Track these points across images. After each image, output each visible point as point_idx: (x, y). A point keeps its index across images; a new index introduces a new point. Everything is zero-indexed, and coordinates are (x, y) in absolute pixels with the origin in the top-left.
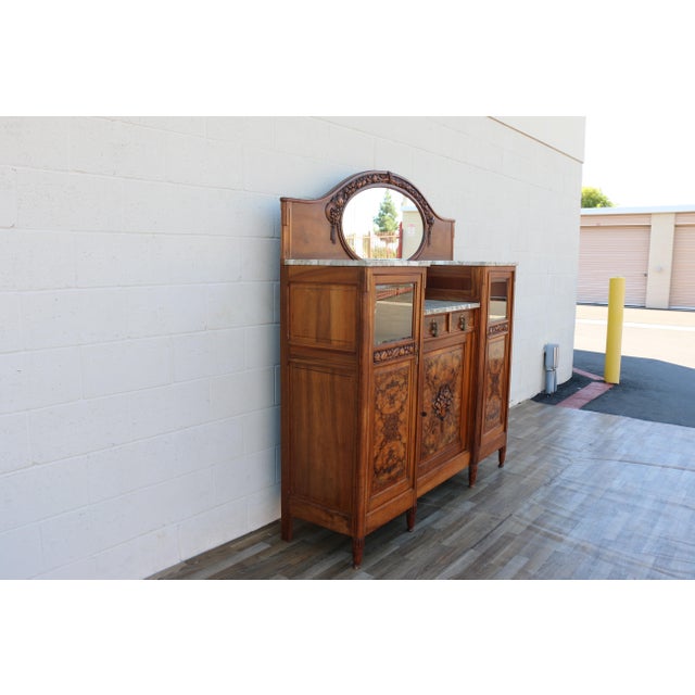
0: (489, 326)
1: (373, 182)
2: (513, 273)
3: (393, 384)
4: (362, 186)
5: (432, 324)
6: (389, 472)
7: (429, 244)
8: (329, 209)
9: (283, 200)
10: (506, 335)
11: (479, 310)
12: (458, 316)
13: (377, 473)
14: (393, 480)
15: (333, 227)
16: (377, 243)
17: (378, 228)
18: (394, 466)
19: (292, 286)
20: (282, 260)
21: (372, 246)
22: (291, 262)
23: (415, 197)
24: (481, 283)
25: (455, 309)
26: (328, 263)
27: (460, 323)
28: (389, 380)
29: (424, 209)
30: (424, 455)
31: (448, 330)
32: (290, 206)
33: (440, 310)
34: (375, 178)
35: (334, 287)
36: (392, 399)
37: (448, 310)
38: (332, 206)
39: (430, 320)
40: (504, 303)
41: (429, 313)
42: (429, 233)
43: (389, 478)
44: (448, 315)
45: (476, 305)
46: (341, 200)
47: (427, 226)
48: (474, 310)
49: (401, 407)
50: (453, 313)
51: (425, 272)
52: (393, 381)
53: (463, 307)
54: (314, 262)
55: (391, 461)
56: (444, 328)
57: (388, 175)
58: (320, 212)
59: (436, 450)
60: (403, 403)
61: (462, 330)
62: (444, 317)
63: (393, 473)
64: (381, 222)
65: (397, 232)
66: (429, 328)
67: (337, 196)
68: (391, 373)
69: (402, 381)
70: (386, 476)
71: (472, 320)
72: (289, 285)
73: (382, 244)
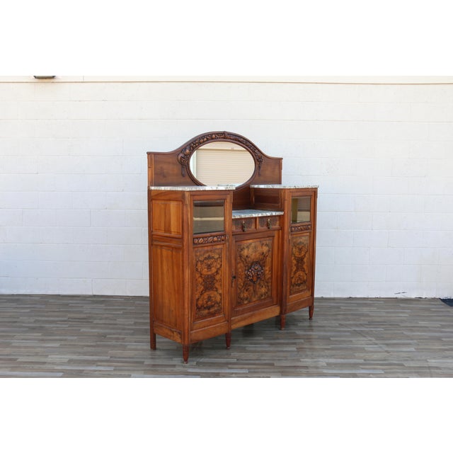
0: (290, 226)
1: (213, 139)
2: (315, 193)
3: (209, 258)
4: (204, 142)
5: (242, 224)
6: (209, 309)
7: (259, 174)
8: (179, 157)
9: (148, 153)
10: (311, 233)
11: (283, 216)
12: (265, 219)
13: (199, 308)
14: (213, 315)
15: (182, 167)
18: (213, 306)
19: (153, 202)
20: (149, 187)
22: (153, 188)
24: (284, 200)
25: (260, 215)
26: (168, 188)
27: (268, 224)
28: (207, 255)
29: (255, 152)
30: (239, 303)
31: (256, 228)
34: (214, 136)
35: (172, 202)
36: (209, 267)
37: (254, 215)
38: (181, 155)
39: (241, 222)
40: (309, 213)
42: (259, 167)
43: (208, 313)
44: (255, 218)
45: (282, 213)
46: (188, 151)
47: (257, 163)
48: (279, 216)
49: (217, 272)
52: (209, 256)
54: (163, 188)
55: (209, 303)
56: (253, 227)
57: (224, 133)
58: (174, 159)
59: (249, 302)
60: (218, 269)
61: (269, 228)
62: (253, 220)
63: (212, 310)
66: (239, 226)
67: (185, 149)
68: (207, 251)
69: (217, 256)
70: (206, 311)
71: (278, 222)
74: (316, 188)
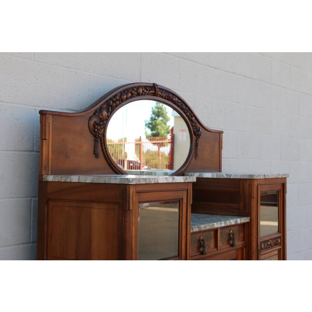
0: (260, 241)
1: (139, 94)
2: (284, 186)
4: (127, 99)
5: (199, 241)
7: (196, 155)
8: (92, 122)
9: (42, 113)
10: (279, 250)
11: (249, 224)
12: (227, 231)
15: (96, 141)
16: (149, 146)
17: (149, 132)
19: (51, 204)
20: (41, 176)
21: (144, 149)
22: (51, 178)
23: (182, 109)
24: (251, 197)
25: (223, 225)
26: (88, 179)
27: (230, 239)
29: (191, 121)
31: (216, 246)
32: (50, 120)
33: (208, 226)
34: (141, 91)
35: (95, 205)
37: (217, 225)
38: (95, 120)
39: (197, 237)
40: (276, 208)
41: (196, 229)
42: (197, 145)
44: (216, 231)
45: (245, 220)
46: (105, 113)
47: (194, 137)
48: (243, 225)
50: (222, 228)
51: (190, 188)
53: (232, 222)
54: (75, 179)
56: (212, 245)
57: (154, 87)
58: (82, 126)
61: (232, 246)
62: (212, 233)
64: (152, 126)
65: (169, 137)
66: (196, 245)
67: (101, 109)
71: (242, 234)
72: (47, 202)
73: (155, 148)
74: (285, 178)
